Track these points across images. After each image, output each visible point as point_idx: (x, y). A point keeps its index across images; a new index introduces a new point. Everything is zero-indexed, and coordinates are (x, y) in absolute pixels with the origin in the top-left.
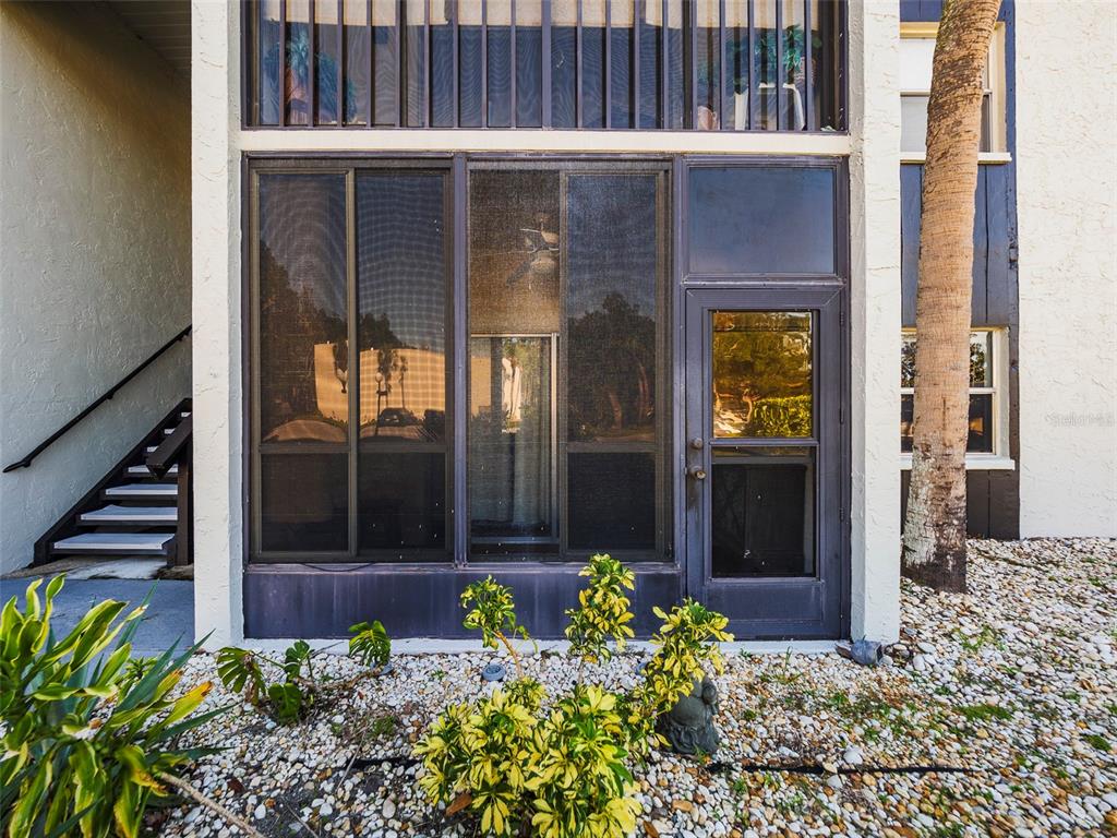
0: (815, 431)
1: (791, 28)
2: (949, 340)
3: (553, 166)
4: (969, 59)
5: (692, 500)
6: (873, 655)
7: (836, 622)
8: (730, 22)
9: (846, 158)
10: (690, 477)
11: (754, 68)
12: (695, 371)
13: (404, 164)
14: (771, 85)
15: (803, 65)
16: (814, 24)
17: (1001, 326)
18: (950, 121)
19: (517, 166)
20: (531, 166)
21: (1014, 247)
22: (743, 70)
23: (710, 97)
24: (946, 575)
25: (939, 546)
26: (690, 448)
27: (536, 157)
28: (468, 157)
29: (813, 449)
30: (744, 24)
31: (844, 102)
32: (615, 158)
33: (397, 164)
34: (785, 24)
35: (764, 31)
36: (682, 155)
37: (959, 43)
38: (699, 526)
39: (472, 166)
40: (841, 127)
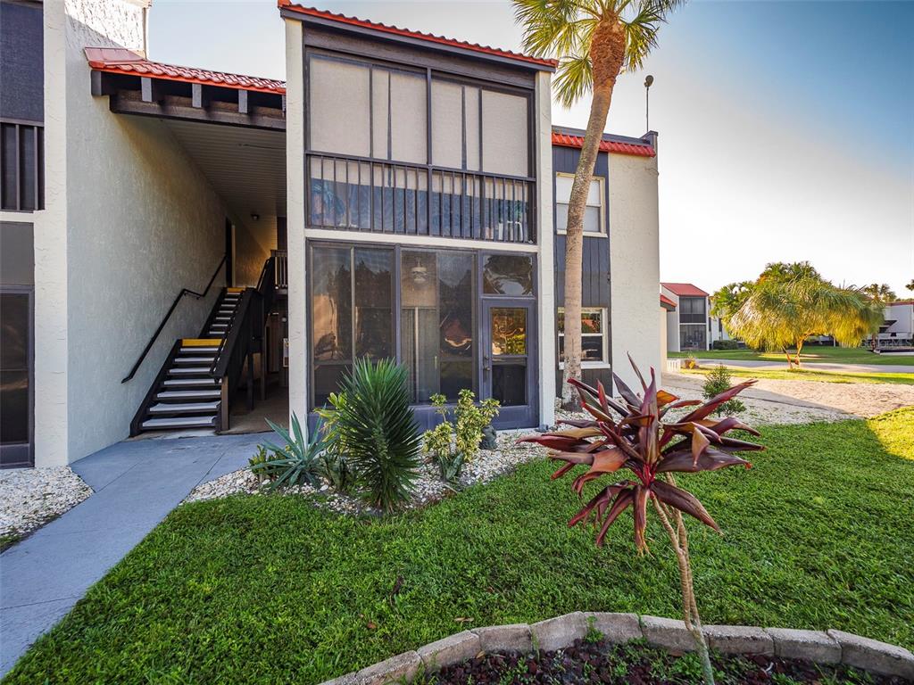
0: (527, 353)
1: (518, 201)
2: (574, 318)
3: (434, 251)
4: (578, 217)
5: (485, 379)
6: (545, 428)
7: (535, 422)
8: (497, 197)
9: (536, 253)
10: (485, 370)
11: (506, 215)
12: (486, 331)
13: (376, 247)
14: (511, 222)
15: (523, 216)
16: (526, 200)
17: (605, 307)
18: (572, 237)
19: (420, 250)
20: (425, 250)
21: (609, 273)
22: (502, 215)
23: (490, 223)
24: (575, 406)
25: (572, 396)
26: (484, 359)
27: (427, 247)
28: (401, 245)
29: (526, 359)
30: (502, 198)
31: (536, 233)
32: (456, 249)
33: (372, 246)
34: (516, 200)
35: (509, 201)
36: (481, 249)
37: (575, 211)
38: (488, 389)
39: (402, 249)
40: (535, 243)
